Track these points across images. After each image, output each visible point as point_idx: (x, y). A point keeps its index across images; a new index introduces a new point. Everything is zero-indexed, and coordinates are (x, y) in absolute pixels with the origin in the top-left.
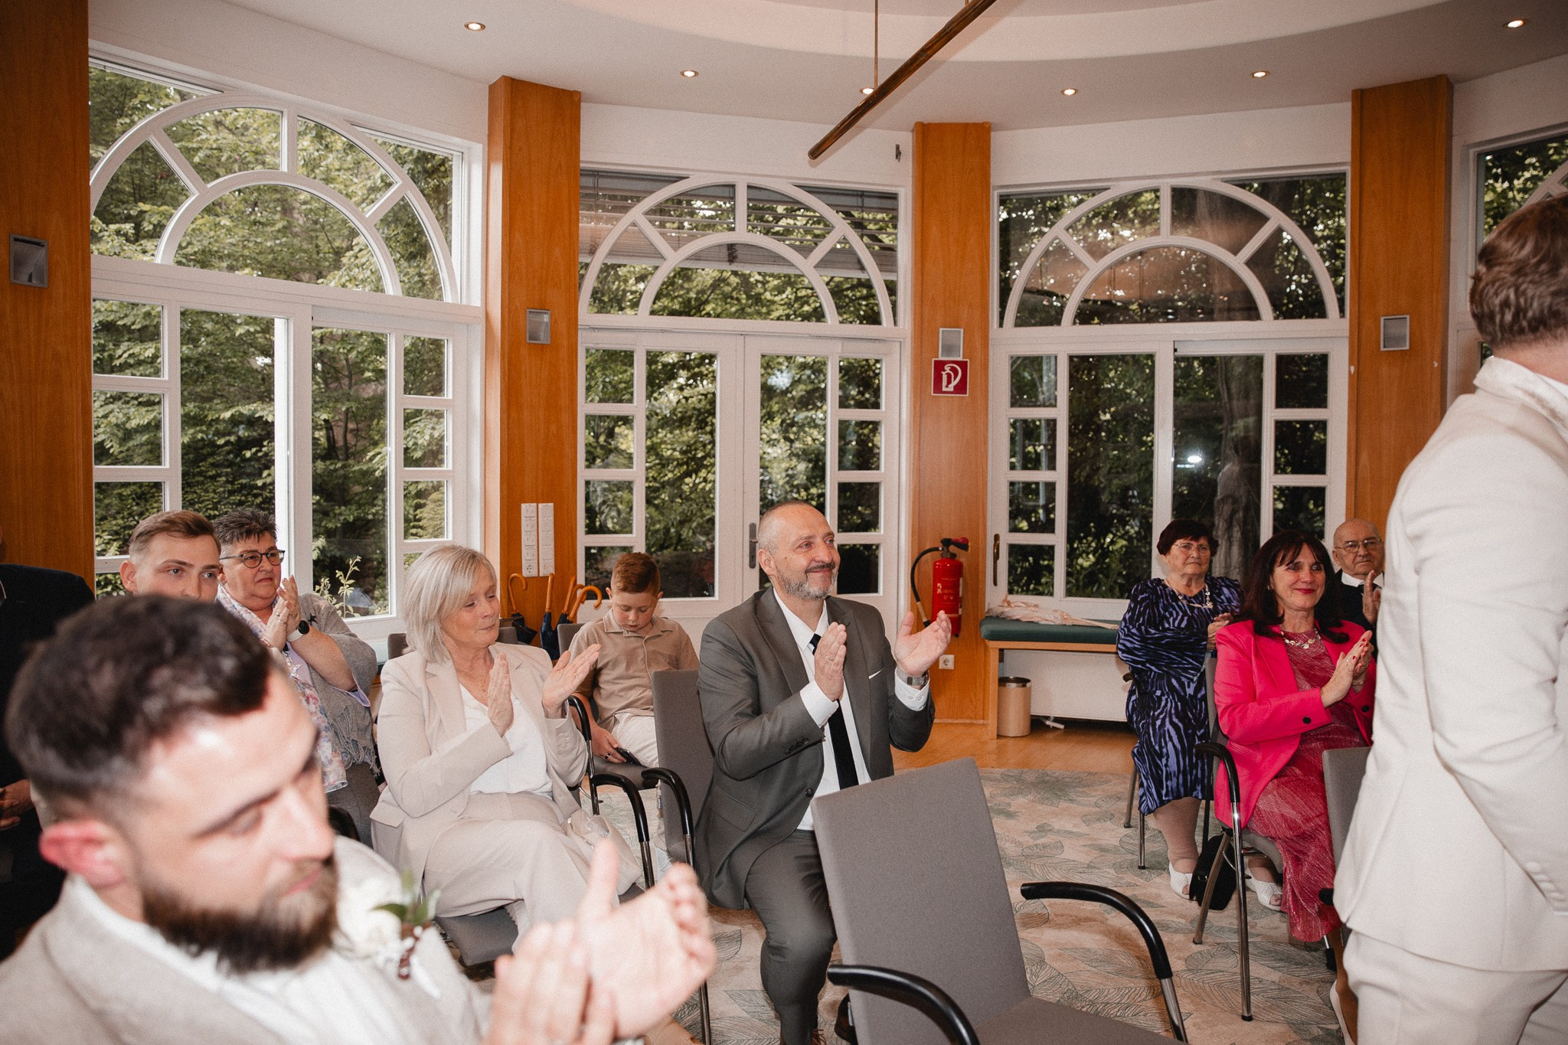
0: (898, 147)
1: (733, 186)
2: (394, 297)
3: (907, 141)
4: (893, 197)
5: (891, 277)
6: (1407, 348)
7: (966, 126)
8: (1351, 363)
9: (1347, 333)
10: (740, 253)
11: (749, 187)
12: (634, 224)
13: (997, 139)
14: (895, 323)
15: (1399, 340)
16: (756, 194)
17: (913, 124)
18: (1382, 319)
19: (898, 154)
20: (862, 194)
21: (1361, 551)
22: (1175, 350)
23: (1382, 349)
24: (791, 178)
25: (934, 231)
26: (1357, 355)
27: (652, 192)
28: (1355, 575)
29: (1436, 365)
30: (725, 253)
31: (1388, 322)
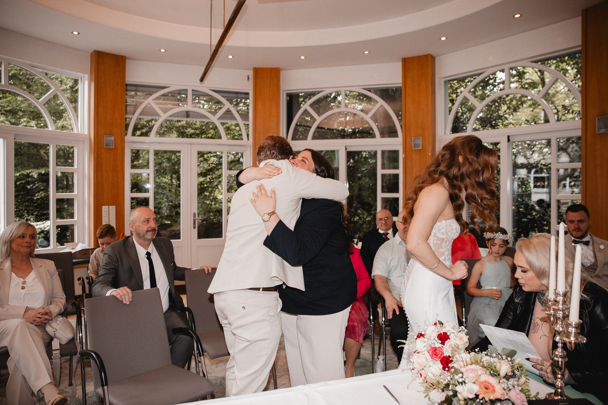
0: (248, 76)
1: (187, 90)
2: (52, 131)
3: (251, 73)
4: (248, 94)
5: (247, 123)
6: (421, 148)
7: (272, 69)
8: (403, 154)
9: (402, 143)
10: (191, 114)
11: (193, 90)
12: (149, 104)
13: (282, 73)
14: (248, 140)
15: (418, 145)
16: (195, 93)
17: (252, 68)
18: (413, 138)
19: (248, 78)
20: (237, 93)
21: (384, 222)
22: (346, 149)
23: (413, 149)
24: (208, 87)
25: (260, 106)
26: (405, 152)
27: (156, 92)
28: (382, 230)
29: (430, 154)
30: (185, 114)
31: (415, 139)
